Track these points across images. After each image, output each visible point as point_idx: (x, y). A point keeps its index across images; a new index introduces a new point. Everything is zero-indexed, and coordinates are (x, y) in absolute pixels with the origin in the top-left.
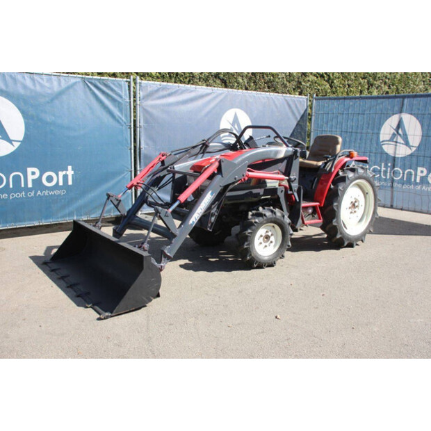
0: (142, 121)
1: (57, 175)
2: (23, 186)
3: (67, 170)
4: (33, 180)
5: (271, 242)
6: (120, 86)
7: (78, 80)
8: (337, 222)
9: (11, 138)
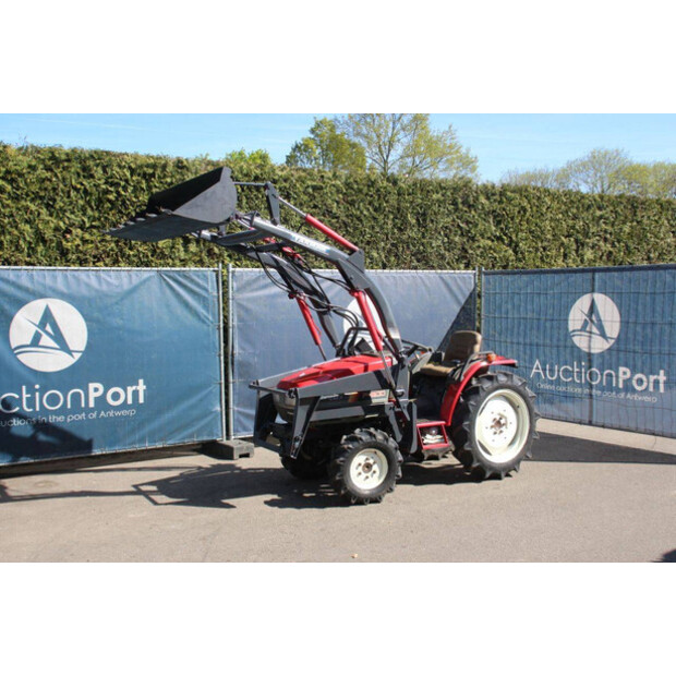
0: (236, 319)
1: (126, 391)
2: (83, 405)
3: (137, 384)
4: (96, 399)
5: (374, 472)
6: (205, 278)
7: (152, 274)
8: (470, 446)
9: (72, 348)
